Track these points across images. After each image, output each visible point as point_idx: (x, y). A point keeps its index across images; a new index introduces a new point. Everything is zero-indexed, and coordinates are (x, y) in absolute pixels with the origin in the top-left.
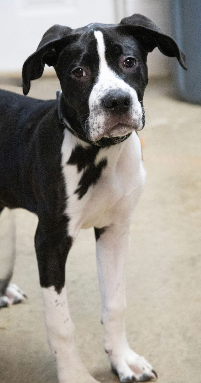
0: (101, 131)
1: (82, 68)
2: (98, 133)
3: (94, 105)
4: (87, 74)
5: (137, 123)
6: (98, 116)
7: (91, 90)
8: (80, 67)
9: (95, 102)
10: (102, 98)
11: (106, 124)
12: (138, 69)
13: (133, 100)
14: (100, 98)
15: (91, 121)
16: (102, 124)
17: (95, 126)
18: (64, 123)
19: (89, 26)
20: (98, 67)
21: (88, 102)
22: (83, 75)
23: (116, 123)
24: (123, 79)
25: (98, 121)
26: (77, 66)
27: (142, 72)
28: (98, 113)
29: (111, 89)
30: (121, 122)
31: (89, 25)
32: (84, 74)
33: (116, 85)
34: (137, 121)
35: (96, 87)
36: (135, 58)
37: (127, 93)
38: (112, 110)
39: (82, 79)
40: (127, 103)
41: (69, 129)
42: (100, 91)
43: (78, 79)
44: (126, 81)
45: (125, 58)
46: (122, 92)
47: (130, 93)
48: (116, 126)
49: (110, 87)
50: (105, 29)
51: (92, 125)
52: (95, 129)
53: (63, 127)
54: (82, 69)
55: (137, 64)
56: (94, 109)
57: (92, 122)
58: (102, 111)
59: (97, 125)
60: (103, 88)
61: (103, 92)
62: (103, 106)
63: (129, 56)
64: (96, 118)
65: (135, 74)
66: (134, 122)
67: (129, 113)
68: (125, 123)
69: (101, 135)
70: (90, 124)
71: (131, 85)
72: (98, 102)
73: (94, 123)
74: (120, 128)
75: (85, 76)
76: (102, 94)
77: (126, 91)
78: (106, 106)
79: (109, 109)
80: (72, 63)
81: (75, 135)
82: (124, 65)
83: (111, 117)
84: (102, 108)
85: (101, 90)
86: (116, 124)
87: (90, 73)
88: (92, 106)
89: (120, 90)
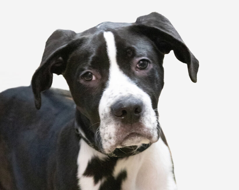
0: (113, 142)
1: (92, 71)
2: (110, 144)
3: (103, 114)
4: (97, 78)
5: (151, 131)
6: (108, 126)
7: (101, 96)
8: (89, 71)
9: (104, 110)
10: (112, 105)
11: (117, 134)
12: (153, 71)
13: (146, 107)
14: (109, 105)
15: (101, 131)
16: (113, 135)
17: (106, 137)
18: (79, 133)
19: (98, 27)
20: (108, 71)
21: (98, 109)
22: (92, 79)
23: (127, 132)
24: (137, 84)
25: (108, 131)
26: (85, 70)
27: (157, 75)
28: (108, 123)
29: (121, 95)
30: (134, 131)
31: (98, 25)
32: (94, 78)
33: (127, 91)
34: (152, 130)
35: (107, 93)
36: (149, 59)
37: (139, 99)
38: (122, 119)
39: (92, 84)
40: (138, 111)
41: (85, 140)
42: (110, 98)
43: (87, 84)
44: (139, 85)
45: (138, 60)
46: (133, 98)
47: (142, 99)
48: (128, 136)
49: (121, 93)
50: (116, 30)
51: (103, 136)
52: (107, 140)
53: (79, 137)
54: (91, 73)
55: (150, 66)
56: (105, 118)
57: (103, 132)
58: (112, 120)
59: (108, 136)
60: (112, 94)
61: (113, 98)
62: (113, 115)
63: (143, 58)
64: (106, 128)
65: (149, 77)
66: (147, 131)
67: (141, 121)
68: (138, 132)
69: (114, 146)
70: (101, 134)
71: (145, 90)
72: (107, 110)
73: (104, 134)
74: (133, 138)
75: (94, 81)
76: (112, 101)
77: (138, 97)
78: (115, 115)
79: (120, 117)
80: (81, 66)
81: (90, 146)
82: (137, 67)
83: (121, 126)
84: (111, 116)
85: (111, 96)
86: (128, 134)
87: (100, 77)
88: (102, 114)
89: (131, 96)
